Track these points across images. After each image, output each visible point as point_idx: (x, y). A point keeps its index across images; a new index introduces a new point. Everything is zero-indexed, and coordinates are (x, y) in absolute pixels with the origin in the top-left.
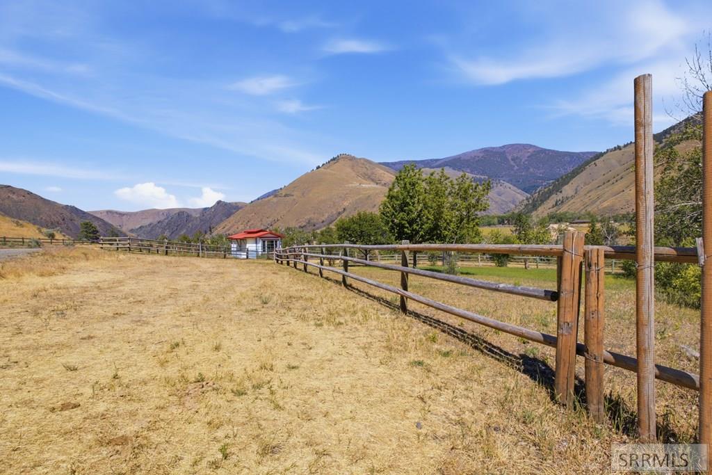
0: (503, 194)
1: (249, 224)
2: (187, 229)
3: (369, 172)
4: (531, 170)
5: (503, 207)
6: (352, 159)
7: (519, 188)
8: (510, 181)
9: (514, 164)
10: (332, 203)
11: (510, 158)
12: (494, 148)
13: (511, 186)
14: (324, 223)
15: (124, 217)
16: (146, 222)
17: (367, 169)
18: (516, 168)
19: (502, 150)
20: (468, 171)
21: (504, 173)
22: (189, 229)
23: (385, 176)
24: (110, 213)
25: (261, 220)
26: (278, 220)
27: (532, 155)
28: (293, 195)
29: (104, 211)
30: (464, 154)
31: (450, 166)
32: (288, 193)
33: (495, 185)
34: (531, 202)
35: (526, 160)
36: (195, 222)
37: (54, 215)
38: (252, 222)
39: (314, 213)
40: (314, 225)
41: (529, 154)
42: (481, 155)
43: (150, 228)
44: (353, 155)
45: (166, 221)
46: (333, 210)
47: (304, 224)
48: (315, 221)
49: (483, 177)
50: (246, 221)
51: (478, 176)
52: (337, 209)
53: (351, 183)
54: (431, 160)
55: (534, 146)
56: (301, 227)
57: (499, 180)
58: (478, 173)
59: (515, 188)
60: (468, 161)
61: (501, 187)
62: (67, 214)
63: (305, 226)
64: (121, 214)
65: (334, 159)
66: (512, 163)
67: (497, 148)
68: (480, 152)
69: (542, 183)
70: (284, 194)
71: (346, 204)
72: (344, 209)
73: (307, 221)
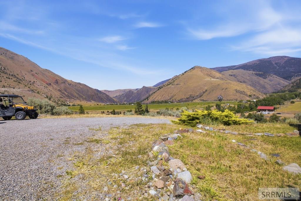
0: (272, 81)
1: (163, 96)
2: (132, 97)
3: (209, 73)
4: (287, 68)
5: (274, 87)
6: (201, 68)
7: (281, 77)
8: (275, 74)
9: (277, 66)
10: (200, 88)
11: (274, 63)
12: (265, 59)
13: (277, 76)
14: (198, 97)
15: (110, 93)
16: (118, 94)
17: (208, 72)
18: (278, 68)
19: (269, 60)
20: (252, 70)
21: (271, 70)
22: (133, 97)
23: (217, 74)
24: (105, 91)
25: (168, 95)
26: (175, 95)
27: (286, 61)
28: (180, 84)
29: (104, 90)
30: (249, 62)
31: (242, 69)
32: (178, 83)
33: (268, 76)
34: (295, 84)
35: (283, 64)
36: (135, 94)
37: (92, 92)
38: (164, 95)
39: (192, 92)
40: (193, 98)
41: (285, 61)
42: (258, 62)
43: (119, 97)
44: (201, 66)
45: (125, 94)
46: (201, 91)
47: (188, 97)
48: (193, 96)
49: (260, 73)
50: (162, 95)
51: (258, 73)
52: (203, 90)
53: (206, 79)
54: (232, 66)
55: (288, 57)
56: (187, 98)
57: (270, 74)
58: (257, 71)
59: (279, 78)
60: (251, 66)
61: (271, 77)
62: (96, 92)
63: (189, 98)
64: (109, 91)
65: (192, 68)
66: (275, 65)
67: (266, 59)
68: (258, 61)
69: (295, 74)
70: (176, 84)
71: (206, 88)
72: (206, 90)
73: (190, 96)
